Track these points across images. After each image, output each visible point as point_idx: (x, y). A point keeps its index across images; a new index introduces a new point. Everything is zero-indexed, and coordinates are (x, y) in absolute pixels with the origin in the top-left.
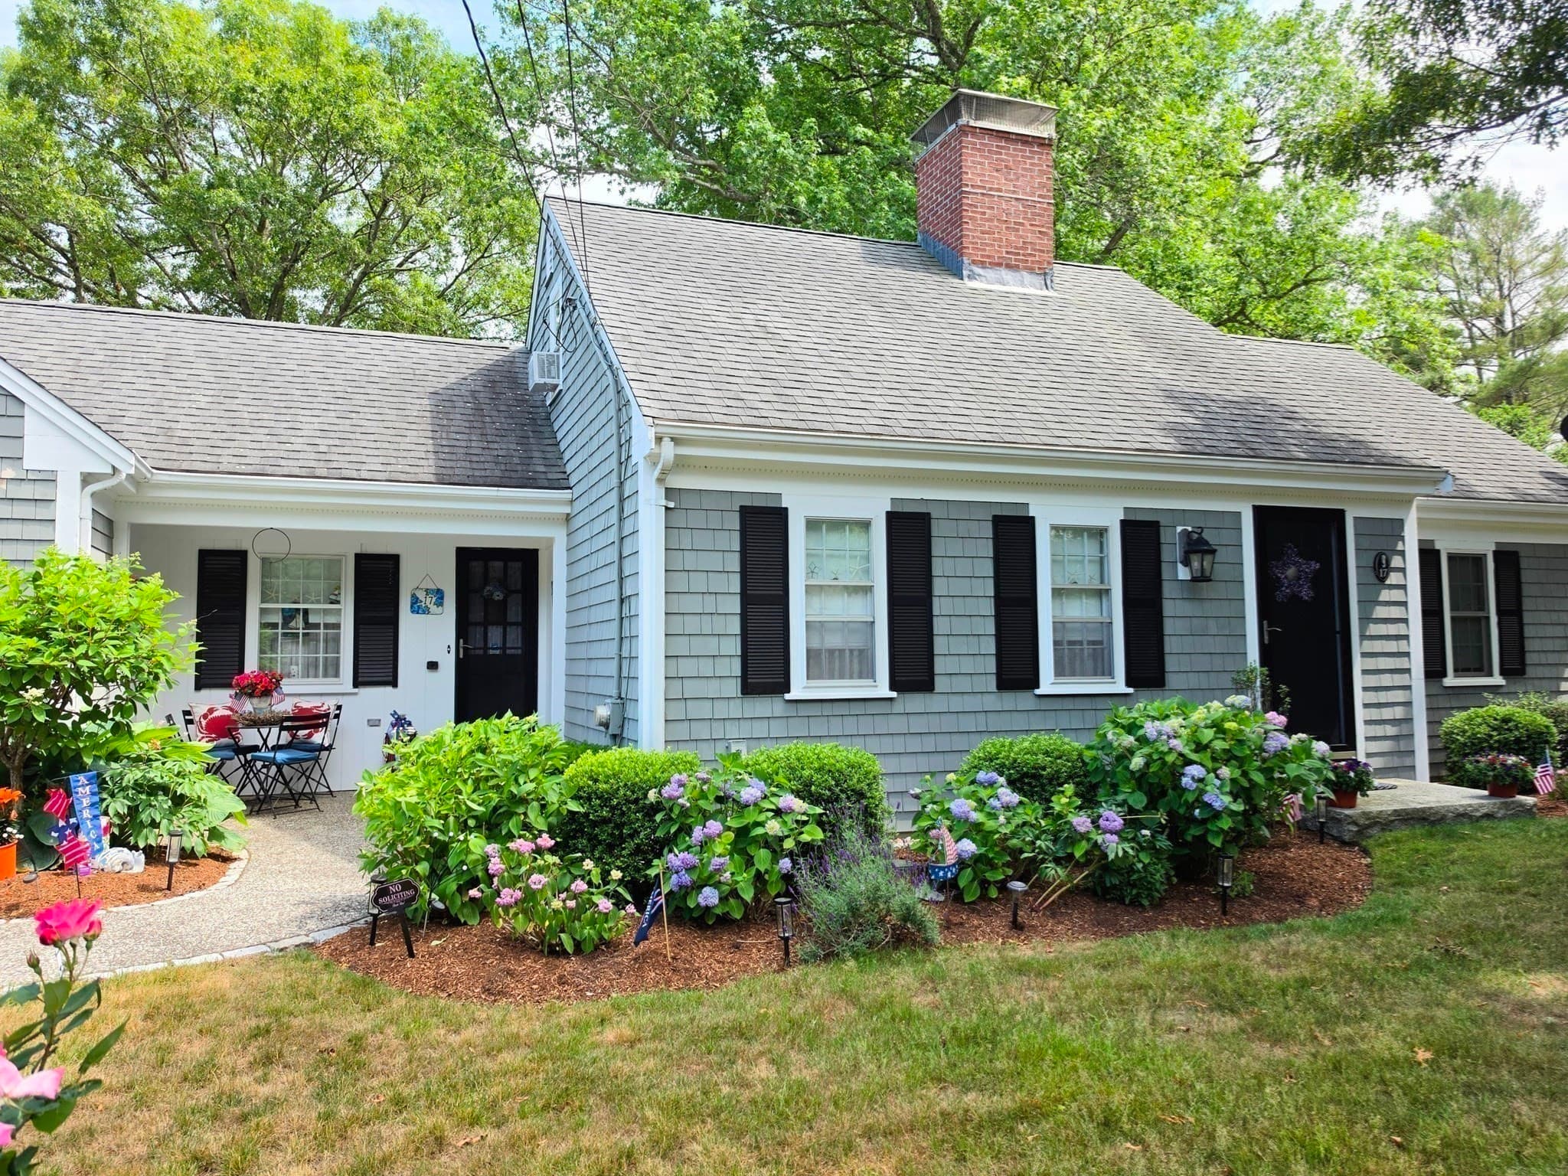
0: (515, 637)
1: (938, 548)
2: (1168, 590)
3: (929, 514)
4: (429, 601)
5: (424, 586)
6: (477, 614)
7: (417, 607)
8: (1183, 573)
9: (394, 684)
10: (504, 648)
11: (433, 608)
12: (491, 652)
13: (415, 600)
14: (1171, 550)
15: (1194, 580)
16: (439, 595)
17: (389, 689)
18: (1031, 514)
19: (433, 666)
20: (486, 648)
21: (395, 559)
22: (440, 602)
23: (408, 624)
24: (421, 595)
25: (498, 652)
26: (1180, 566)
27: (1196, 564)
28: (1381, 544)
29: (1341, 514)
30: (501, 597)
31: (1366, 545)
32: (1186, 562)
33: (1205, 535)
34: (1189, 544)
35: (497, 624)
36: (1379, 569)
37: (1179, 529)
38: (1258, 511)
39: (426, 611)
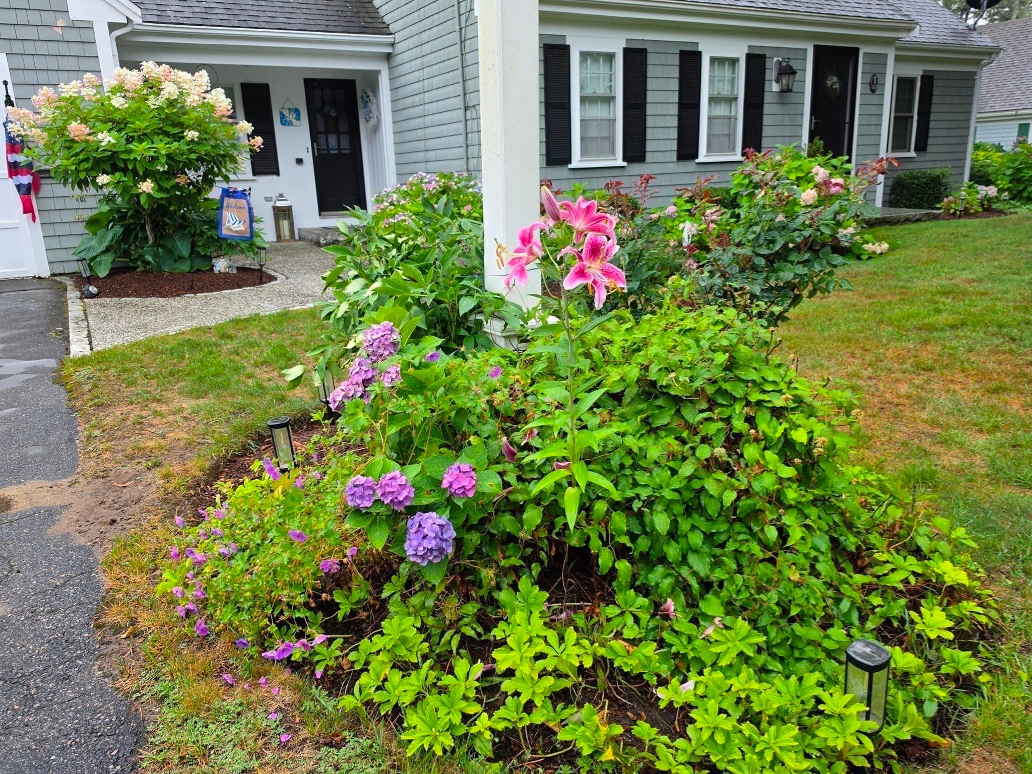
0: (345, 142)
1: (651, 71)
2: (768, 98)
3: (646, 50)
4: (291, 117)
5: (287, 106)
6: (321, 126)
7: (284, 122)
8: (775, 87)
9: (278, 174)
10: (339, 149)
11: (295, 122)
12: (332, 152)
13: (283, 117)
14: (771, 74)
15: (782, 91)
16: (297, 111)
17: (275, 177)
18: (700, 50)
19: (299, 161)
20: (328, 149)
21: (266, 87)
22: (298, 118)
23: (281, 133)
24: (286, 113)
25: (336, 152)
26: (774, 83)
27: (784, 81)
28: (875, 69)
29: (857, 50)
30: (335, 114)
31: (867, 70)
32: (777, 81)
33: (791, 63)
34: (780, 69)
35: (332, 132)
36: (874, 86)
37: (775, 59)
38: (817, 49)
39: (290, 124)
